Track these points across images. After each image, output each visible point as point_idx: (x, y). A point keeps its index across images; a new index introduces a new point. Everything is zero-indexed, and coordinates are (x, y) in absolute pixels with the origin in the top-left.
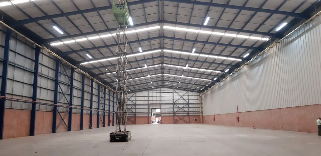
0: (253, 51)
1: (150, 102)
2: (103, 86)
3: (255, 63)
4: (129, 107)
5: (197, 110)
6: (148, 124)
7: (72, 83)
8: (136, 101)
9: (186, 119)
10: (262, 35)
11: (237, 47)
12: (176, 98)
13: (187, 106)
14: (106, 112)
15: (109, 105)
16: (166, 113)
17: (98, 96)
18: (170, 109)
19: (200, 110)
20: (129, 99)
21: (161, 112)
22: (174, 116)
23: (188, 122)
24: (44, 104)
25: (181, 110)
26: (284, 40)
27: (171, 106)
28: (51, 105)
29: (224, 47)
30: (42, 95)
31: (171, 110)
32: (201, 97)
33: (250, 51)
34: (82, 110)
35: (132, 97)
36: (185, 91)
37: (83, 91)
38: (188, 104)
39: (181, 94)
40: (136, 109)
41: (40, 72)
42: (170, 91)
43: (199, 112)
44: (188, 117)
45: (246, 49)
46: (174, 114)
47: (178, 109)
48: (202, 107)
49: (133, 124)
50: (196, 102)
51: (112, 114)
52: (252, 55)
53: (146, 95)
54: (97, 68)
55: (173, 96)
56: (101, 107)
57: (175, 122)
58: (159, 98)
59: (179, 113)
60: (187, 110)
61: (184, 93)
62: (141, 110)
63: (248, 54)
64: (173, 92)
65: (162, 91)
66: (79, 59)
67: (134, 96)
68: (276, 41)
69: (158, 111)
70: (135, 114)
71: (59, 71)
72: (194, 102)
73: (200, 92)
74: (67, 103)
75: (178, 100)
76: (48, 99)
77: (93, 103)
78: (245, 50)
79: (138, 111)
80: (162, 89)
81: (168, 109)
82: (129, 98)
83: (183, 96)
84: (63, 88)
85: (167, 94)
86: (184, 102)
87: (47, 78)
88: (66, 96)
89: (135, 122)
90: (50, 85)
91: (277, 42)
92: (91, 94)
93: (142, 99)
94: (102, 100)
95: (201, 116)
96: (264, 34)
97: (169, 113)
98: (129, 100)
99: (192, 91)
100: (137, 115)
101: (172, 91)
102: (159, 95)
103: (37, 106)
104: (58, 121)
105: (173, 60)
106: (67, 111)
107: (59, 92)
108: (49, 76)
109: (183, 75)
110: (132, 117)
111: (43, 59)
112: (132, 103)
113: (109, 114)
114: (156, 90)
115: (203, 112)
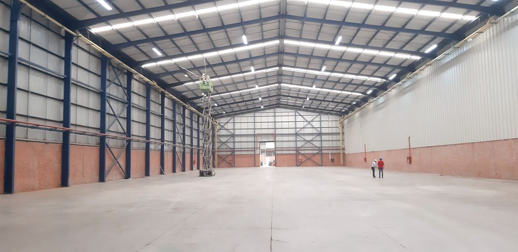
0: (444, 40)
1: (258, 132)
2: (180, 104)
3: (446, 62)
4: (224, 139)
5: (335, 144)
6: (255, 166)
7: (129, 99)
8: (234, 129)
9: (317, 159)
10: (464, 10)
11: (416, 33)
12: (300, 125)
13: (318, 138)
14: (187, 148)
15: (191, 137)
16: (283, 149)
17: (174, 122)
18: (291, 143)
19: (339, 144)
20: (223, 126)
21: (276, 148)
22: (297, 154)
23: (320, 164)
24: (84, 133)
25: (309, 145)
26: (506, 19)
27: (293, 138)
28: (95, 135)
29: (393, 33)
30: (79, 117)
31: (292, 145)
32: (342, 123)
33: (439, 39)
34: (148, 145)
35: (227, 123)
36: (314, 114)
37: (148, 112)
38: (320, 134)
39: (309, 118)
40: (234, 142)
41: (75, 79)
42: (290, 114)
43: (337, 148)
44: (320, 157)
45: (431, 36)
46: (296, 150)
47: (303, 143)
48: (343, 140)
49: (229, 167)
50: (334, 131)
51: (196, 151)
52: (442, 47)
53: (251, 119)
54: (171, 73)
55: (295, 122)
56: (179, 139)
57: (299, 164)
58: (271, 125)
59: (305, 149)
60: (318, 144)
61: (314, 117)
62: (242, 144)
63: (434, 47)
64: (296, 116)
65: (277, 114)
66: (139, 58)
67: (232, 121)
68: (491, 19)
69: (271, 146)
70: (233, 150)
71: (108, 77)
72: (330, 131)
73: (340, 115)
74: (122, 131)
75: (304, 128)
76: (90, 125)
77: (166, 133)
78: (429, 39)
79: (237, 146)
80: (278, 110)
81: (288, 143)
82: (222, 124)
83: (312, 121)
84: (115, 107)
85: (285, 119)
86: (314, 131)
87: (88, 89)
88: (121, 120)
89: (232, 164)
90: (93, 101)
91: (493, 21)
92: (162, 117)
93: (244, 126)
94: (179, 128)
95: (341, 155)
96: (469, 8)
97: (289, 149)
98: (222, 128)
99: (327, 114)
100: (236, 153)
101: (293, 114)
102: (271, 119)
103: (72, 137)
104: (108, 162)
105: (300, 59)
106: (122, 147)
107: (109, 114)
108: (91, 85)
109: (314, 86)
110: (228, 156)
111: (79, 56)
112: (229, 134)
113: (192, 150)
114: (267, 111)
115: (345, 148)
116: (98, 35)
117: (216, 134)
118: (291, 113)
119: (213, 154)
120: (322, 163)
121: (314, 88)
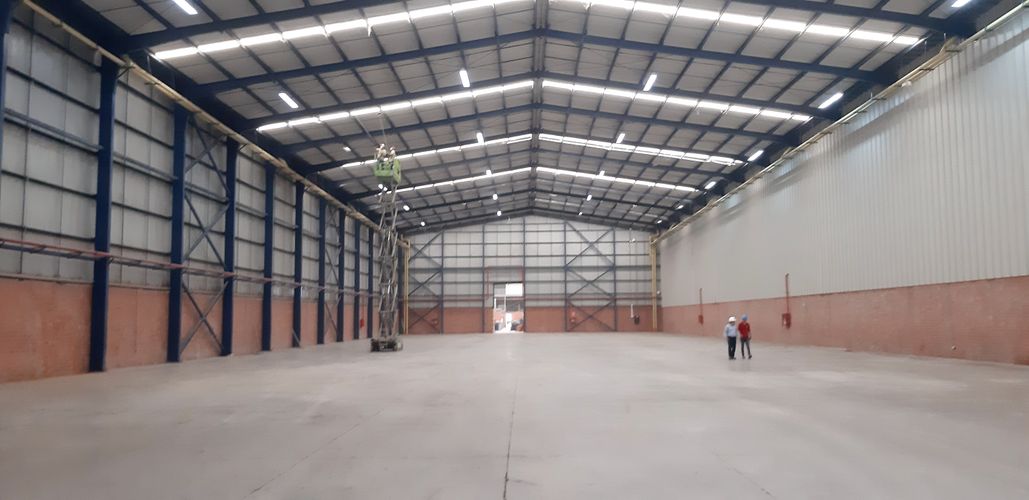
0: (856, 84)
1: (490, 263)
2: (335, 206)
3: (860, 127)
4: (421, 278)
5: (641, 288)
6: (483, 331)
7: (231, 194)
8: (443, 257)
9: (607, 317)
10: (896, 25)
11: (803, 68)
12: (574, 249)
13: (609, 276)
14: (348, 294)
15: (356, 271)
16: (540, 297)
17: (321, 241)
18: (554, 285)
19: (651, 288)
20: (420, 252)
21: (525, 294)
22: (568, 307)
23: (613, 327)
24: (137, 264)
25: (589, 290)
26: (977, 43)
27: (558, 276)
28: (160, 267)
29: (755, 68)
30: (127, 230)
31: (558, 289)
32: (656, 246)
34: (268, 287)
35: (429, 244)
36: (602, 227)
37: (268, 221)
38: (613, 268)
40: (442, 283)
41: (121, 153)
42: (554, 227)
43: (646, 296)
44: (611, 312)
45: (830, 77)
46: (566, 300)
47: (579, 286)
48: (658, 281)
49: (432, 333)
50: (641, 261)
51: (366, 301)
52: (852, 97)
53: (476, 238)
54: (317, 144)
55: (565, 243)
56: (331, 277)
57: (571, 327)
58: (517, 250)
59: (584, 297)
60: (608, 288)
61: (601, 234)
62: (458, 287)
63: (837, 96)
64: (565, 231)
65: (528, 228)
66: (252, 112)
67: (438, 240)
68: (949, 43)
69: (514, 290)
70: (440, 300)
71: (187, 151)
72: (632, 261)
73: (653, 231)
74: (216, 260)
75: (581, 255)
76: (150, 248)
77: (305, 264)
78: (828, 82)
79: (449, 290)
80: (529, 219)
82: (419, 248)
83: (597, 242)
84: (201, 211)
85: (544, 237)
86: (601, 262)
87: (145, 174)
88: (213, 237)
89: (438, 327)
90: (157, 199)
91: (953, 47)
92: (298, 232)
93: (463, 251)
94: (331, 255)
95: (655, 309)
96: (906, 21)
97: (550, 297)
98: (419, 254)
99: (626, 228)
100: (446, 305)
101: (561, 227)
102: (517, 238)
103: (113, 271)
104: (186, 322)
105: (573, 118)
106: (216, 290)
107: (189, 225)
108: (152, 166)
109: (602, 172)
110: (430, 310)
111: (128, 108)
112: (431, 266)
113: (357, 299)
114: (509, 221)
115: (663, 296)
116: (171, 66)
117: (407, 267)
118: (557, 225)
119: (400, 306)
120: (616, 325)
121: (602, 176)
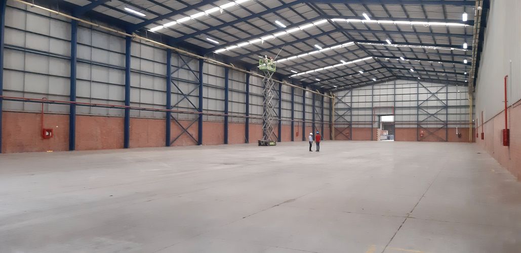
1: (376, 105)
4: (341, 113)
5: (463, 118)
6: (372, 140)
8: (351, 102)
9: (442, 134)
12: (423, 97)
13: (444, 111)
16: (404, 123)
18: (412, 116)
19: (469, 118)
21: (395, 121)
22: (419, 129)
25: (432, 119)
27: (414, 111)
31: (414, 118)
32: (472, 94)
35: (345, 96)
36: (440, 85)
38: (446, 107)
39: (433, 90)
40: (351, 115)
42: (412, 86)
43: (466, 123)
44: (445, 132)
46: (418, 124)
47: (426, 117)
48: (473, 114)
49: (346, 140)
50: (463, 103)
53: (369, 92)
55: (418, 94)
57: (420, 138)
58: (391, 98)
59: (428, 123)
60: (443, 118)
61: (439, 88)
64: (418, 87)
65: (397, 86)
67: (349, 94)
70: (350, 123)
72: (458, 103)
75: (427, 100)
79: (354, 119)
80: (398, 82)
82: (340, 98)
83: (437, 93)
85: (406, 91)
86: (439, 104)
89: (349, 137)
93: (362, 99)
95: (471, 130)
97: (409, 123)
98: (340, 101)
99: (455, 85)
100: (353, 126)
102: (391, 92)
110: (345, 129)
112: (346, 107)
115: (476, 122)
117: (334, 107)
118: (414, 84)
120: (447, 138)
